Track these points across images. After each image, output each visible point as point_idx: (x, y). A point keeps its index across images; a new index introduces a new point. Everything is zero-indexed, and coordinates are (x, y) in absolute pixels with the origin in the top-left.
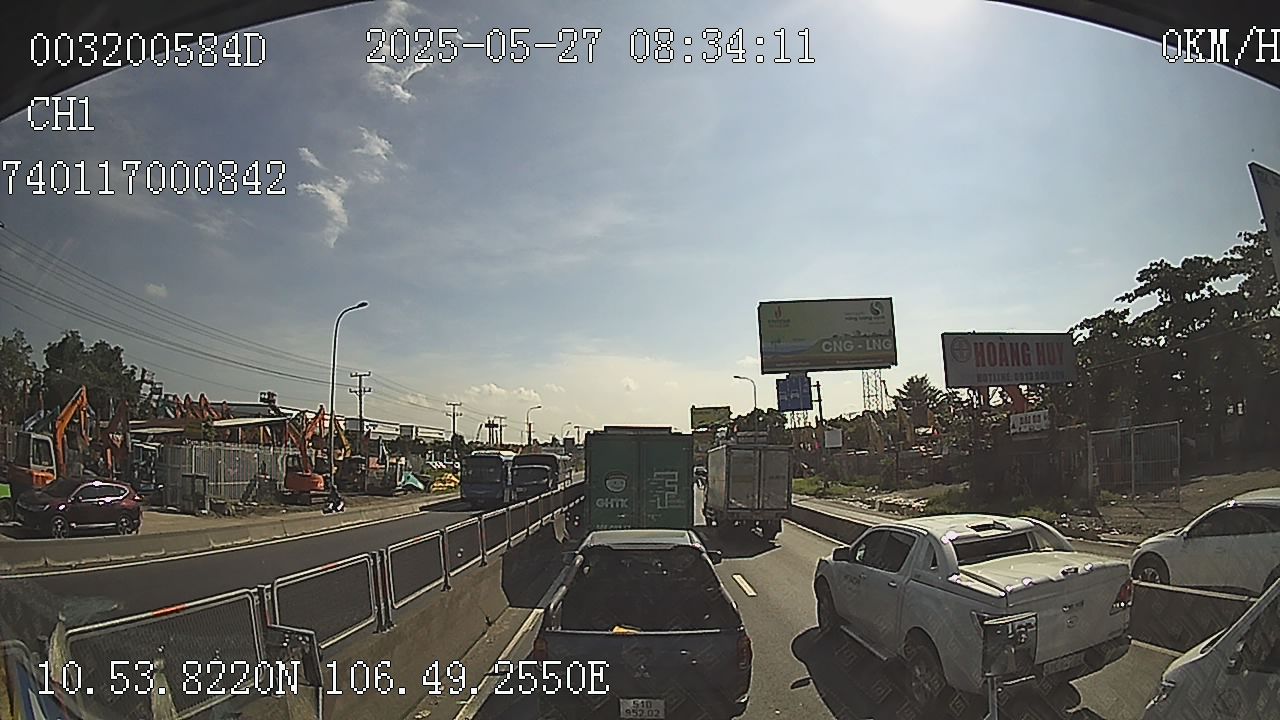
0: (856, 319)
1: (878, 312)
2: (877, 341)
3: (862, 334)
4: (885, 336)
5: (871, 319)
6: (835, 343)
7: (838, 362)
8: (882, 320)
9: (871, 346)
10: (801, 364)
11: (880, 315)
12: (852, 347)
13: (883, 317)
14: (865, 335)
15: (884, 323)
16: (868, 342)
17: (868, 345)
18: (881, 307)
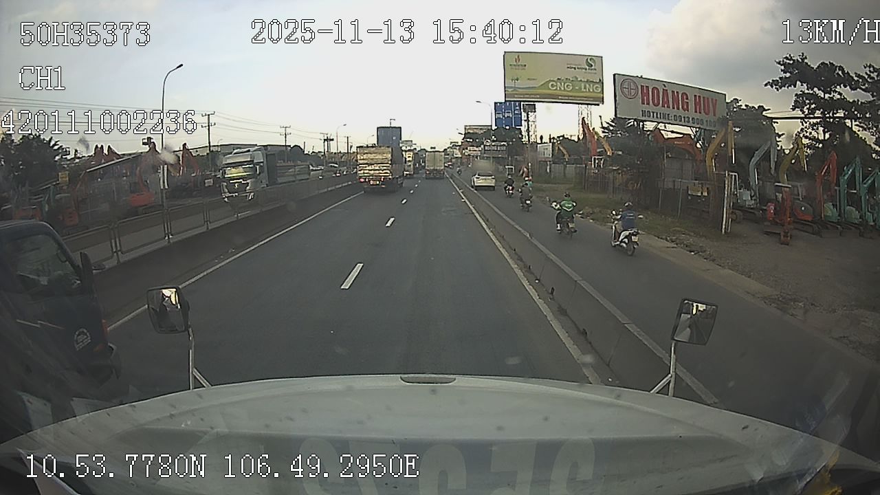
0: (575, 68)
1: (592, 66)
2: (589, 85)
3: (579, 79)
4: (596, 82)
5: (586, 69)
6: (559, 84)
7: (560, 97)
8: (595, 71)
9: (585, 88)
10: (533, 96)
11: (593, 68)
12: (571, 88)
13: (595, 69)
14: (581, 81)
15: (595, 73)
16: (583, 85)
17: (583, 87)
18: (594, 62)
